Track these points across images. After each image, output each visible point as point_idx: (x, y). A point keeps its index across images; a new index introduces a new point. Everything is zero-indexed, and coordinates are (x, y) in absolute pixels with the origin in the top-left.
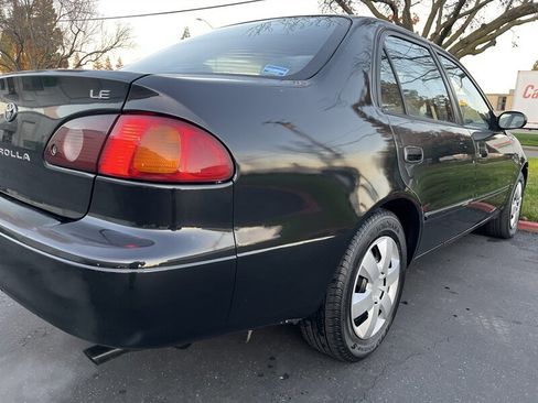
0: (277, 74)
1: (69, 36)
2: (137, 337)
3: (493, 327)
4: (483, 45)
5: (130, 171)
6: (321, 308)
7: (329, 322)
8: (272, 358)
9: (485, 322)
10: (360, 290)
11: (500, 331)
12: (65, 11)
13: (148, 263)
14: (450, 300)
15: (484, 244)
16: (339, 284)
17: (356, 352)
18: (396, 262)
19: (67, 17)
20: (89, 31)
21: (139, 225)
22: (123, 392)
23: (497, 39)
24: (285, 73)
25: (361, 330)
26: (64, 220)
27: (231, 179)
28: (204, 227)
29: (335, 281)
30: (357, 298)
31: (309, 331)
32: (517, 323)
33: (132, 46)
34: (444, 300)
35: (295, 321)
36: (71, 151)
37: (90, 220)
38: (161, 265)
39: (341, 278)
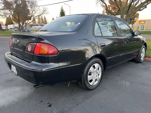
0: (69, 31)
1: (31, 12)
2: (42, 83)
3: (126, 84)
4: (143, 8)
5: (39, 53)
6: (81, 78)
7: (82, 81)
8: (73, 90)
9: (124, 83)
10: (90, 74)
11: (127, 84)
12: (29, 5)
13: (44, 69)
14: (118, 78)
15: (134, 64)
16: (84, 74)
17: (90, 88)
18: (100, 69)
19: (30, 7)
20: (36, 10)
21: (42, 63)
22: (42, 95)
23: (147, 6)
24: (71, 30)
25: (91, 84)
26: (29, 62)
27: (58, 54)
28: (54, 63)
29: (84, 73)
30: (89, 77)
31: (79, 83)
32: (133, 83)
33: (47, 13)
34: (116, 78)
35: (76, 81)
36: (29, 49)
37: (33, 62)
38: (46, 70)
39: (85, 72)
